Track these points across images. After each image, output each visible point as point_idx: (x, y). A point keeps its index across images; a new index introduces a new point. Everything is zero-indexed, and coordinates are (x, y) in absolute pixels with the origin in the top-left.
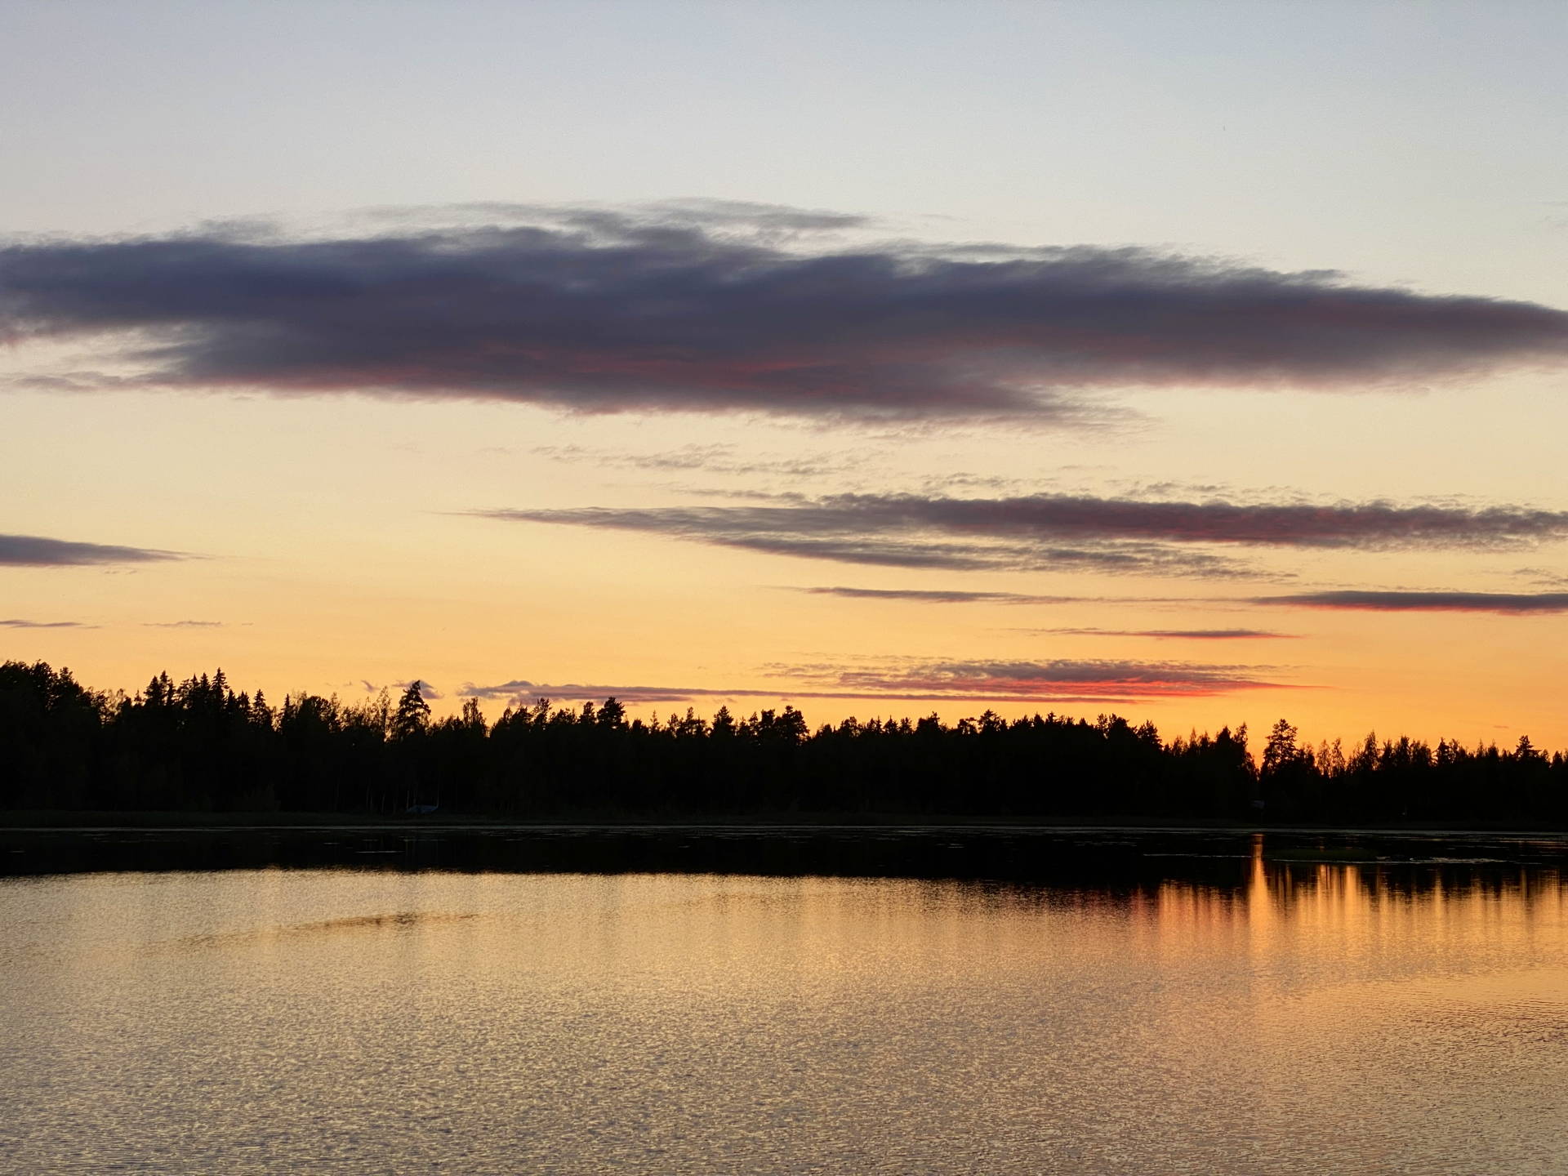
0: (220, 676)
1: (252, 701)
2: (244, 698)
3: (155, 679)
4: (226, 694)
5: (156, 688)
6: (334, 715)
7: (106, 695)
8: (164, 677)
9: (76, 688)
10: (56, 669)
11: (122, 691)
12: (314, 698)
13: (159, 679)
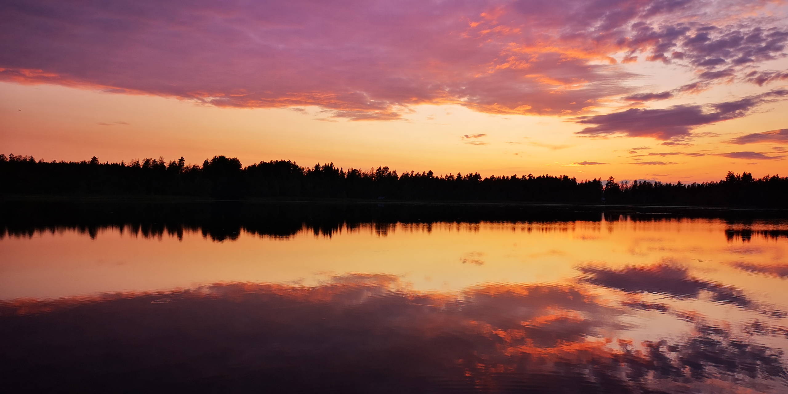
0: (332, 164)
1: (340, 170)
2: (338, 169)
3: (316, 164)
4: (333, 168)
5: (317, 167)
6: (360, 173)
7: (305, 168)
8: (318, 164)
9: (297, 166)
10: (293, 162)
11: (308, 167)
12: (355, 170)
13: (317, 165)
